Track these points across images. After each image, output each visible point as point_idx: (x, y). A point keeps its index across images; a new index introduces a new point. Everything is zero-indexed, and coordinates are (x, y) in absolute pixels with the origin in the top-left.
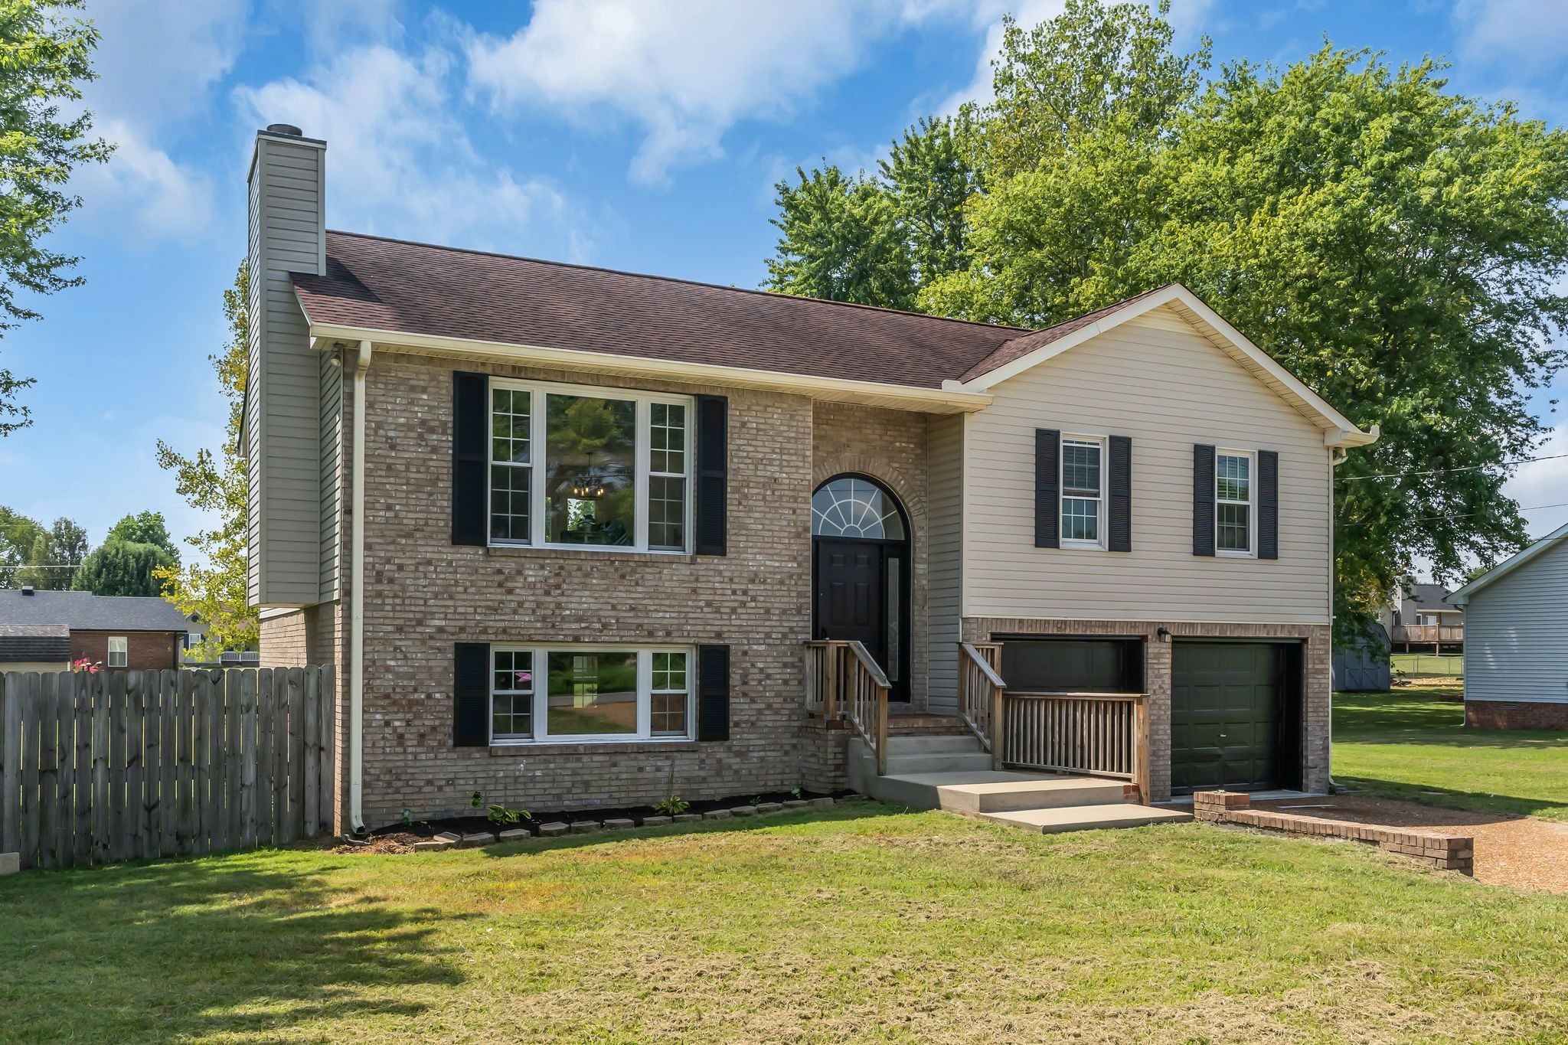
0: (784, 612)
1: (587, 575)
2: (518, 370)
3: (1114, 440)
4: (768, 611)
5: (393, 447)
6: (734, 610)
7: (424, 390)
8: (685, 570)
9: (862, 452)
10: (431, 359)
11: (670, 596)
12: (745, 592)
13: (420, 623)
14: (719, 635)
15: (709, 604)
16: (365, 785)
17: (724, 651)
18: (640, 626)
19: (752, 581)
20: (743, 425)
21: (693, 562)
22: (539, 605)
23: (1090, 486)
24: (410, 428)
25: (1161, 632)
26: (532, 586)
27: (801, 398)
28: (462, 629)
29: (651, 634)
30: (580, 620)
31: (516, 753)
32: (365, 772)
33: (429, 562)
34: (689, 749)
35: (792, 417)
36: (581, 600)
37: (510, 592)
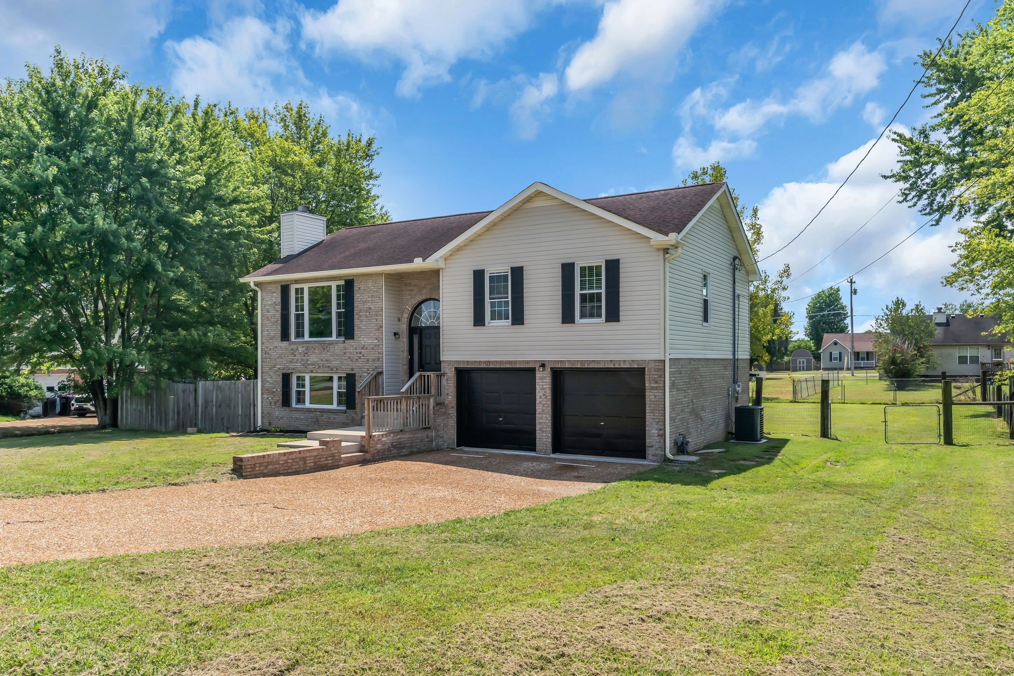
0: (374, 360)
1: (314, 349)
2: (297, 281)
3: (513, 270)
4: (368, 360)
5: (268, 312)
6: (357, 360)
7: (274, 292)
8: (342, 345)
9: (431, 289)
10: (275, 282)
11: (338, 355)
12: (360, 353)
13: (274, 367)
14: (352, 370)
15: (349, 358)
16: (262, 417)
17: (354, 375)
18: (329, 367)
19: (363, 349)
20: (359, 288)
21: (344, 342)
22: (302, 360)
23: (504, 294)
24: (271, 305)
25: (543, 365)
26: (300, 354)
27: (379, 274)
28: (284, 368)
29: (332, 370)
30: (313, 365)
31: (297, 410)
32: (262, 413)
33: (276, 347)
34: (345, 412)
35: (376, 283)
36: (313, 358)
37: (295, 356)
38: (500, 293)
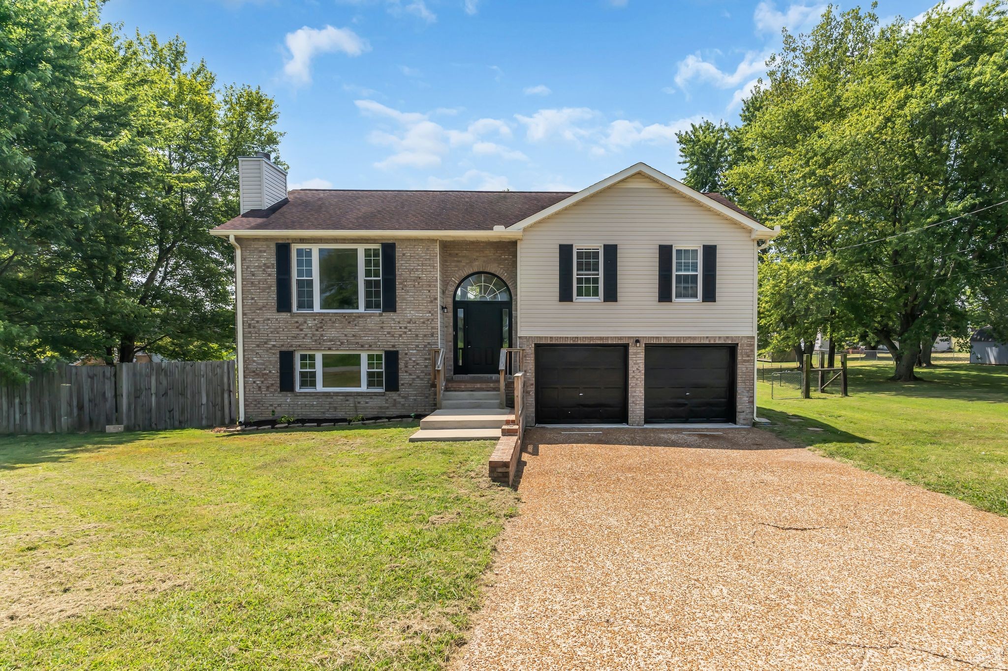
0: (425, 336)
1: (334, 322)
2: (302, 240)
3: (606, 247)
4: (417, 336)
5: (253, 275)
6: (400, 336)
7: (265, 252)
8: (378, 319)
9: (484, 262)
10: (266, 239)
11: (370, 330)
12: (406, 328)
13: (266, 343)
14: (394, 346)
15: (389, 333)
16: (245, 405)
17: (397, 353)
18: (357, 343)
19: (409, 323)
20: (404, 255)
21: (381, 315)
22: (313, 335)
23: (594, 270)
24: (260, 267)
25: (637, 341)
26: (311, 328)
27: (432, 240)
28: (282, 345)
29: (362, 346)
30: (331, 341)
31: (306, 395)
32: (245, 400)
33: (269, 319)
34: (383, 395)
35: (428, 249)
36: (331, 333)
37: (301, 330)
38: (589, 270)
